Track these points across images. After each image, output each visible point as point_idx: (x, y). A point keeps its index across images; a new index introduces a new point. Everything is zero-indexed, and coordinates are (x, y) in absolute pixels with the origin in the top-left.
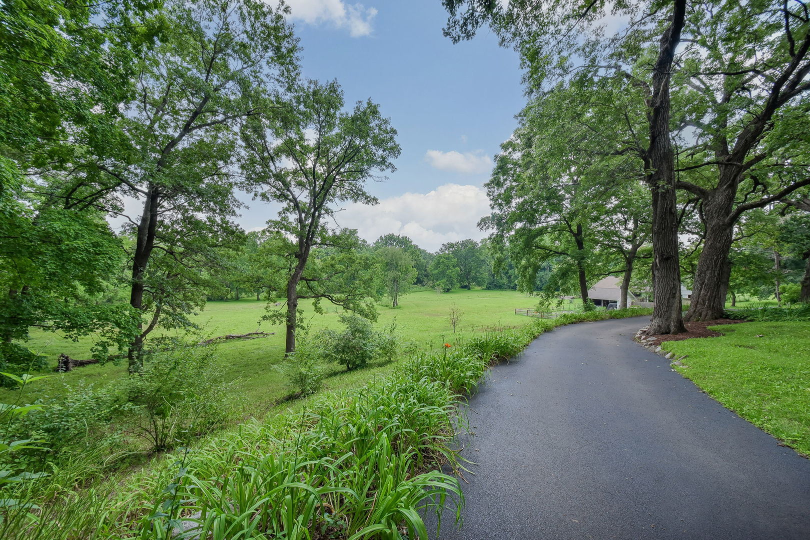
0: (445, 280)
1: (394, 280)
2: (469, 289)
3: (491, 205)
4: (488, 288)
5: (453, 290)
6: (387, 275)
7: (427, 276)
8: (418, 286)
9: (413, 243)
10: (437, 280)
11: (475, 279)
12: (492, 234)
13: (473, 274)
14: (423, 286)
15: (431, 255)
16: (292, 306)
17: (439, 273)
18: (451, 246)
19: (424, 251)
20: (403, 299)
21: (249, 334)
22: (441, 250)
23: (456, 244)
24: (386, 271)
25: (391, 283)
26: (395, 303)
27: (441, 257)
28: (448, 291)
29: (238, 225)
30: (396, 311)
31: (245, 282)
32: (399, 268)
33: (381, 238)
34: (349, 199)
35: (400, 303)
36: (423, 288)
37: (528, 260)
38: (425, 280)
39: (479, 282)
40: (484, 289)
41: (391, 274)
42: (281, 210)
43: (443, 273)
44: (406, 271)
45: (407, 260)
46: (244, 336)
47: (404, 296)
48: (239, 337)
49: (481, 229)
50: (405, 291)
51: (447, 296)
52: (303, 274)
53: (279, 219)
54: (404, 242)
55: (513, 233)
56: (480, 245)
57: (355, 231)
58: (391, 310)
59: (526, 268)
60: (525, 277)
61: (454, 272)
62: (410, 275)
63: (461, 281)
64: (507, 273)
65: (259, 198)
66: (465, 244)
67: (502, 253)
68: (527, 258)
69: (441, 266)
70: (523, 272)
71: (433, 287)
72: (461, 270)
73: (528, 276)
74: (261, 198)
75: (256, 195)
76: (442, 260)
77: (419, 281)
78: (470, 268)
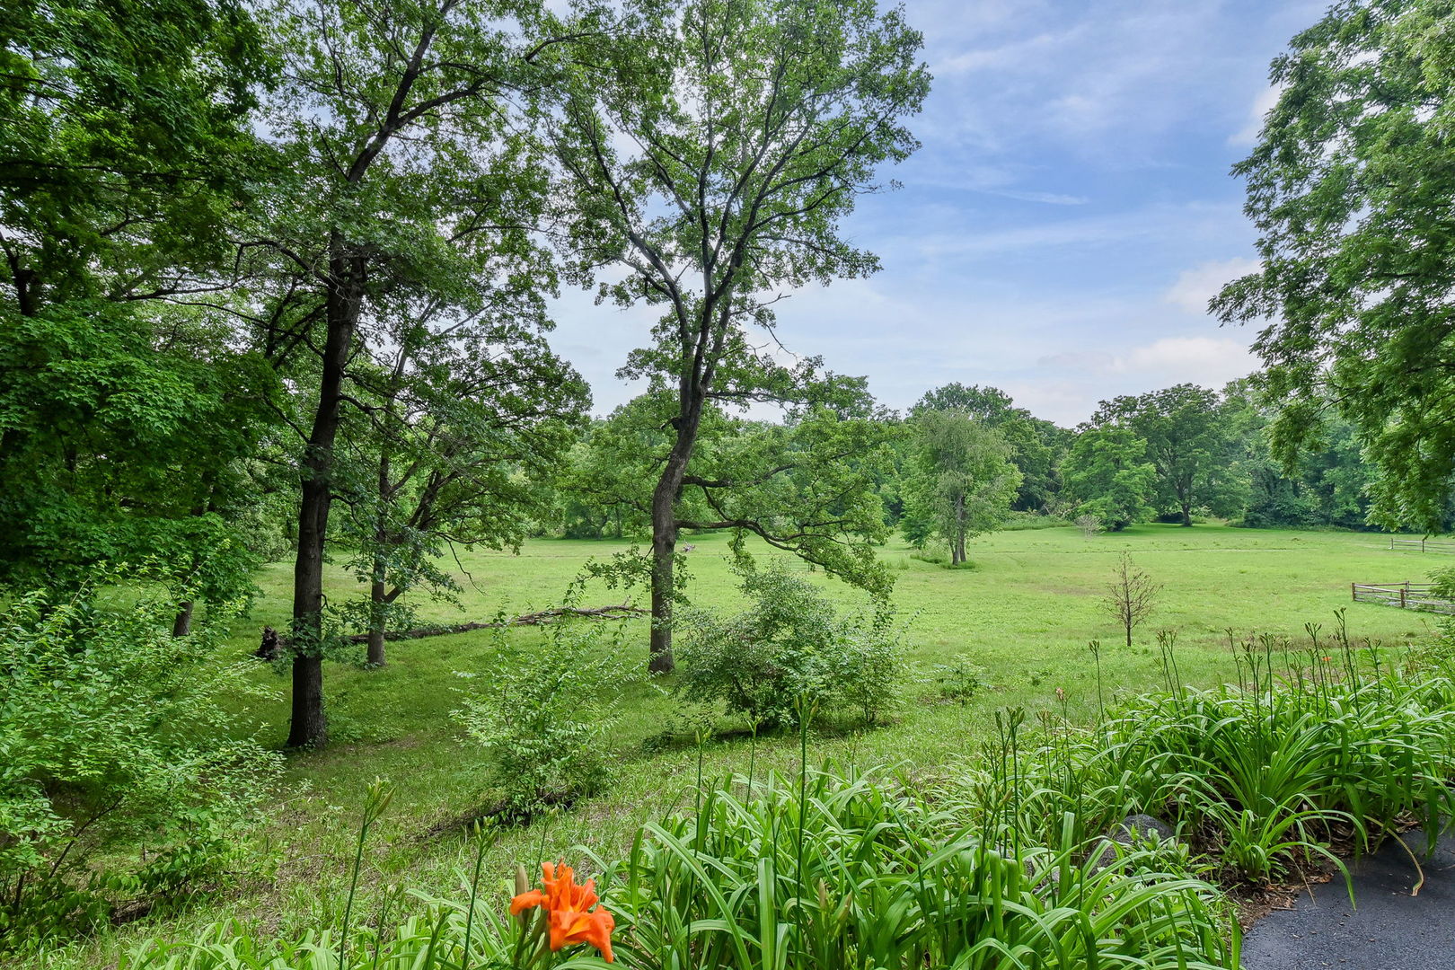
0: (1109, 499)
1: (956, 496)
2: (1188, 524)
3: (1260, 243)
4: (1252, 523)
5: (1134, 525)
6: (935, 484)
7: (1055, 488)
8: (1030, 516)
9: (1014, 406)
10: (1084, 499)
11: (1207, 497)
12: (1268, 333)
13: (1198, 482)
14: (1044, 513)
15: (1066, 437)
16: (664, 545)
17: (1089, 480)
18: (1127, 404)
19: (1046, 424)
20: (980, 545)
21: (608, 609)
22: (1097, 418)
23: (1143, 399)
24: (932, 472)
25: (945, 501)
26: (959, 553)
27: (1097, 437)
28: (1119, 527)
29: (568, 365)
30: (962, 575)
31: (584, 491)
32: (968, 465)
33: (929, 396)
34: (811, 277)
35: (971, 555)
36: (1042, 520)
37: (1414, 417)
38: (1050, 498)
39: (1220, 503)
40: (1237, 526)
41: (946, 480)
42: (656, 323)
43: (1103, 481)
44: (989, 473)
45: (993, 445)
46: (596, 613)
47: (984, 535)
48: (587, 614)
49: (1227, 317)
50: (987, 526)
51: (1118, 542)
52: (692, 466)
53: (655, 346)
54: (991, 404)
55: (1351, 326)
56: (1223, 398)
57: (862, 382)
58: (946, 572)
59: (1406, 440)
60: (1404, 470)
61: (1139, 475)
62: (1000, 482)
63: (1160, 503)
64: (1319, 477)
65: (610, 300)
66: (1172, 397)
67: (1306, 392)
68: (1409, 408)
69: (1098, 460)
70: (1395, 453)
71: (1072, 517)
72: (1160, 471)
73: (1415, 471)
74: (614, 299)
75: (603, 293)
76: (1097, 444)
77: (1027, 502)
78: (1191, 465)
